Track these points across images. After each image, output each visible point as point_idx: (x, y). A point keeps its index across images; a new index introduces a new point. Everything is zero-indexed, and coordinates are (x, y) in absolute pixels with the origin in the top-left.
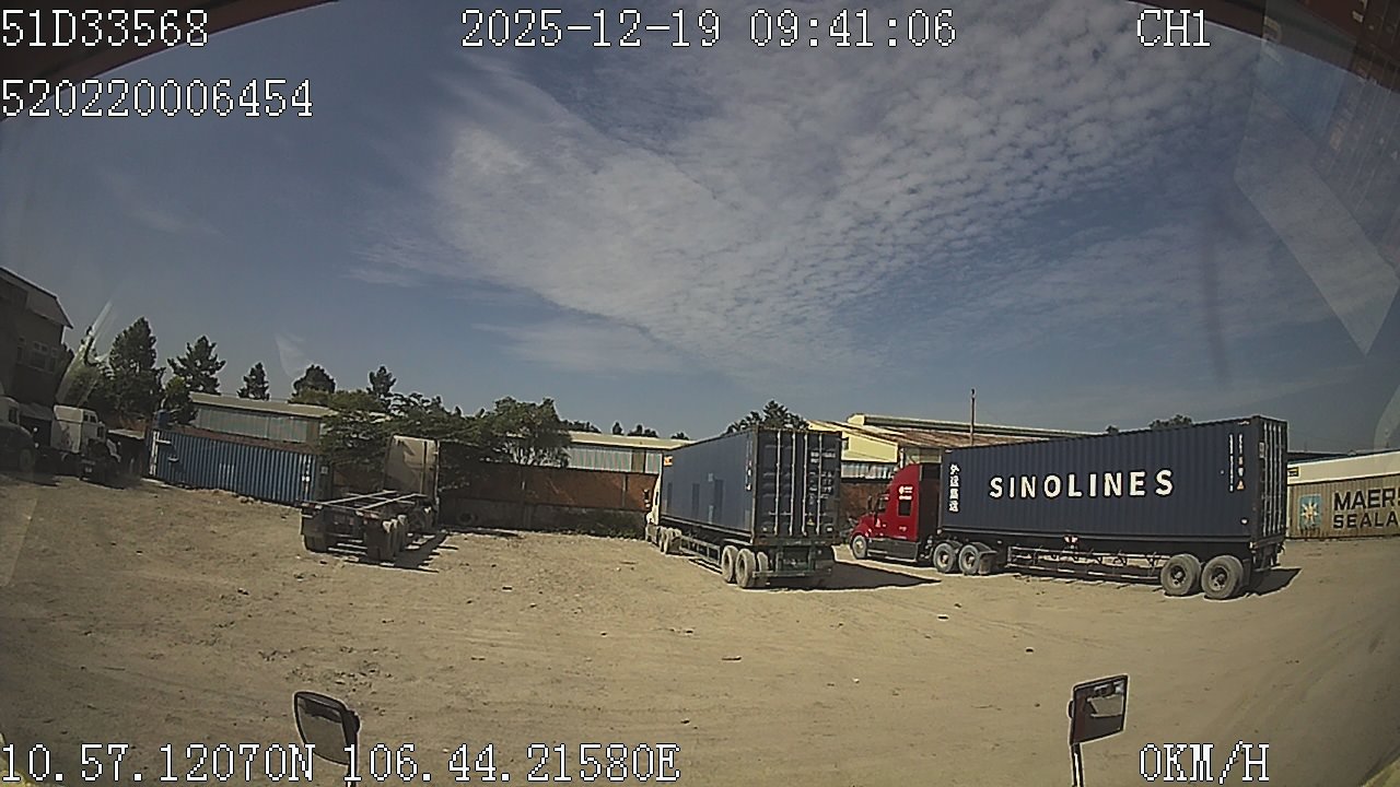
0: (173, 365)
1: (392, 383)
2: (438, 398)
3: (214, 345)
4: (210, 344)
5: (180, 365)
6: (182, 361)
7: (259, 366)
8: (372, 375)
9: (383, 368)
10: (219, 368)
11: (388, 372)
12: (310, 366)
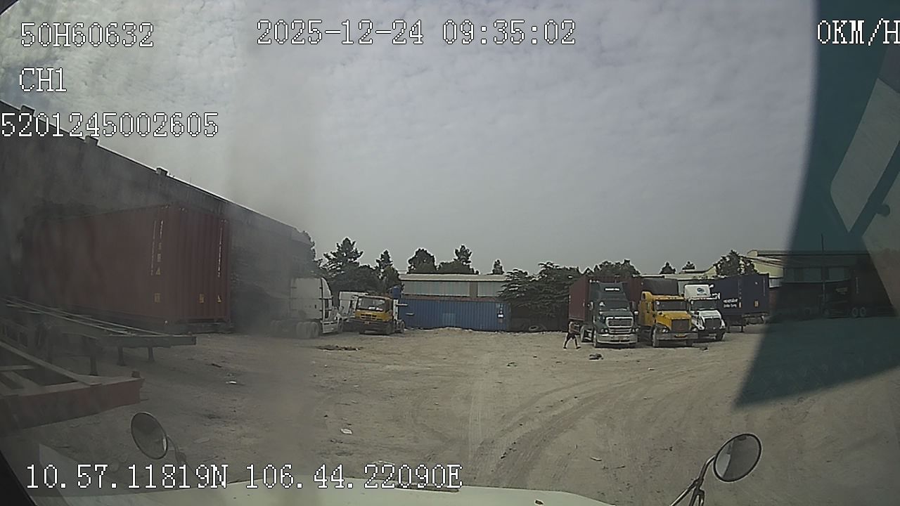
0: (327, 256)
1: (470, 255)
2: (498, 261)
3: (354, 243)
4: (352, 243)
5: (332, 256)
6: (334, 254)
7: (386, 252)
8: (457, 251)
9: (463, 246)
10: (359, 256)
11: (466, 248)
12: (417, 250)
